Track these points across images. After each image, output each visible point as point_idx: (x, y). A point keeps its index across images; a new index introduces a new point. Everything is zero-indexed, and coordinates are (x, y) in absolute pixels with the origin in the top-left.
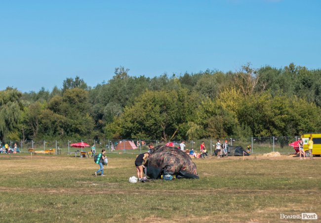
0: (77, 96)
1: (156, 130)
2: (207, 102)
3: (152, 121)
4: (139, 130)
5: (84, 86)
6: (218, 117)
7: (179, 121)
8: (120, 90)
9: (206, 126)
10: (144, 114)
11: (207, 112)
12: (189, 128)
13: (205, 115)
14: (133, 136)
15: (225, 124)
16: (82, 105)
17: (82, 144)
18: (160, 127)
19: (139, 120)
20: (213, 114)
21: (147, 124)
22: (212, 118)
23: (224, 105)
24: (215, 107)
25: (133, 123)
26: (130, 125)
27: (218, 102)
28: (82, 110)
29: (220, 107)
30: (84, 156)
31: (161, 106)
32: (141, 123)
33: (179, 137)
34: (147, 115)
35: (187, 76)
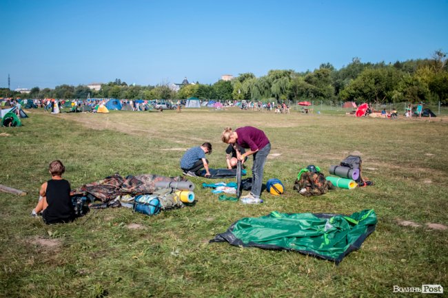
0: (323, 73)
1: (371, 95)
2: (407, 76)
3: (369, 89)
4: (359, 95)
5: (332, 69)
6: (415, 87)
7: (387, 89)
8: (353, 70)
9: (405, 93)
10: (363, 84)
11: (407, 83)
12: (393, 94)
13: (405, 86)
14: (355, 99)
15: (419, 92)
16: (326, 79)
17: (306, 103)
18: (374, 93)
19: (359, 88)
20: (411, 84)
21: (365, 91)
22: (410, 88)
23: (419, 79)
24: (413, 80)
25: (355, 90)
26: (354, 91)
27: (415, 76)
28: (326, 82)
29: (416, 80)
30: (307, 112)
31: (375, 80)
32: (361, 91)
33: (387, 101)
34: (365, 86)
35: (398, 63)
